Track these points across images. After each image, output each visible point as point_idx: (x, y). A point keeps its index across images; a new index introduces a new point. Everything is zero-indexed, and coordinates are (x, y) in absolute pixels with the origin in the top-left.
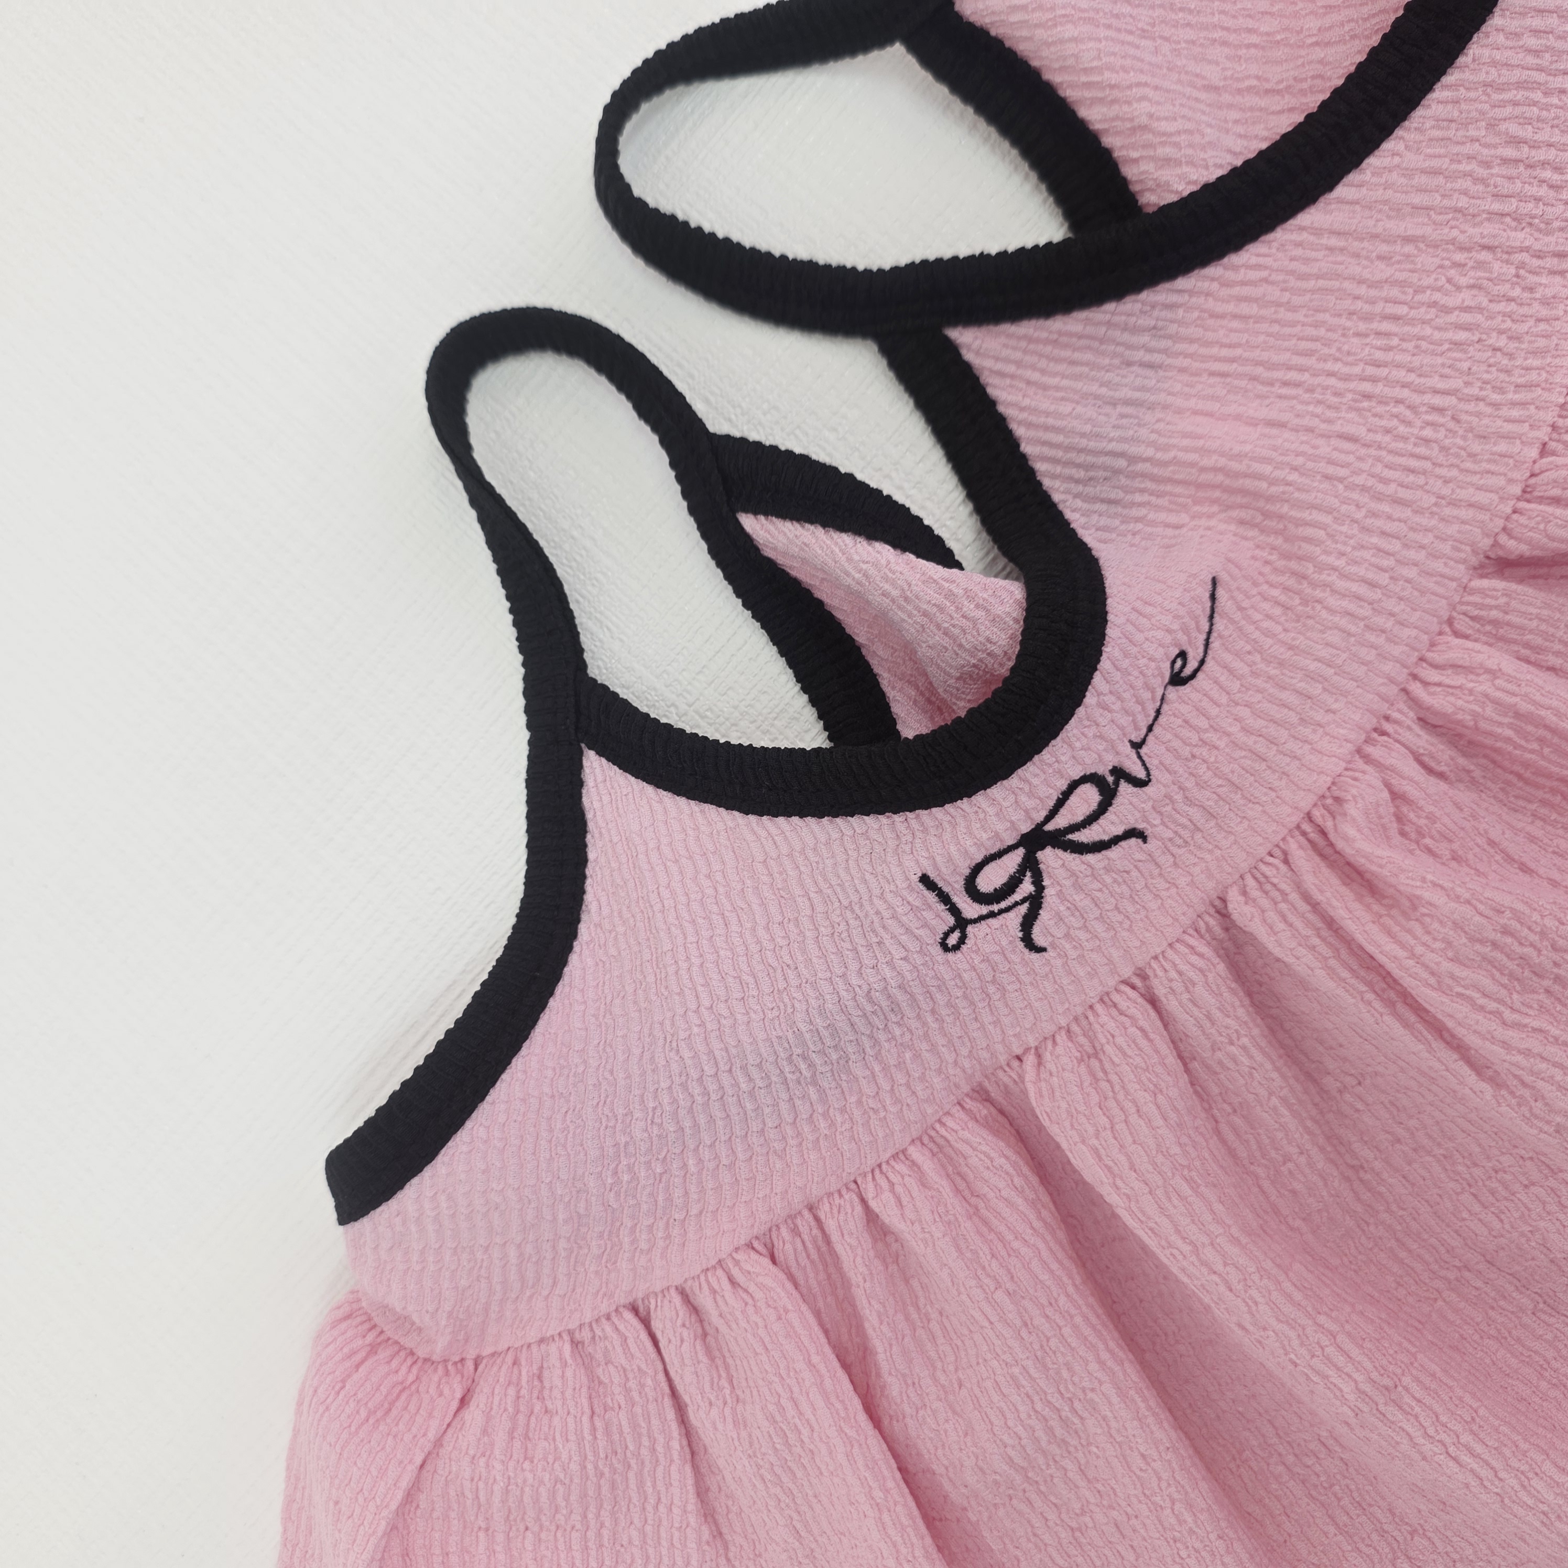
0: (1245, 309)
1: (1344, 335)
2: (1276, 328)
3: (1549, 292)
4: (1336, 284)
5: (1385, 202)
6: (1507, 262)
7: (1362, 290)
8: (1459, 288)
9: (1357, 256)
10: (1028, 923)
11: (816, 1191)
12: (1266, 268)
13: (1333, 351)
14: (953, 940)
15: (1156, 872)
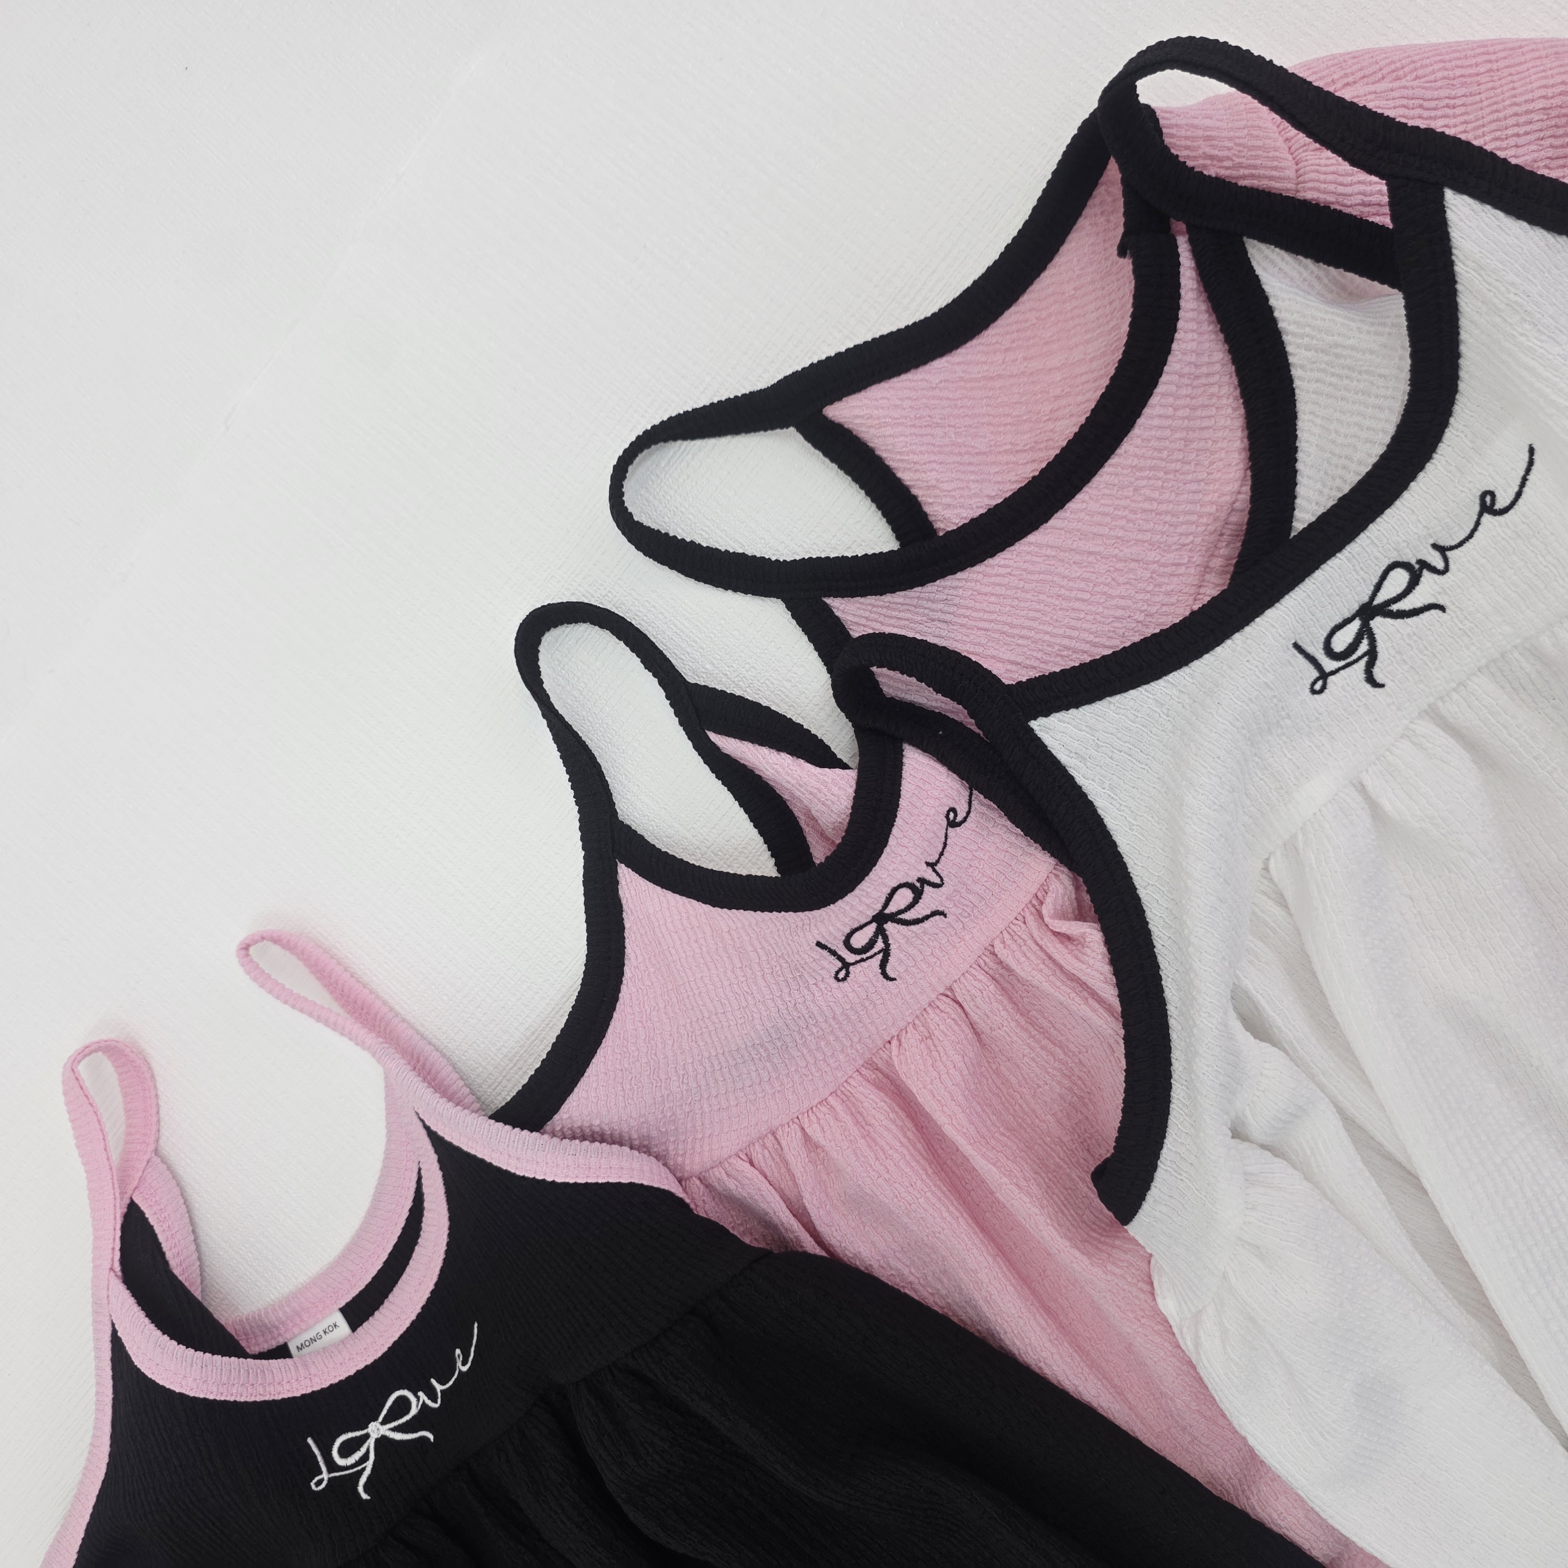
0: (998, 590)
1: (1054, 609)
2: (1016, 603)
3: (1169, 588)
4: (1049, 577)
5: (1078, 530)
6: (1146, 569)
7: (1065, 583)
8: (1119, 584)
9: (1062, 561)
10: (883, 965)
11: (775, 1123)
12: (1010, 567)
13: (1048, 619)
14: (842, 975)
15: (953, 933)
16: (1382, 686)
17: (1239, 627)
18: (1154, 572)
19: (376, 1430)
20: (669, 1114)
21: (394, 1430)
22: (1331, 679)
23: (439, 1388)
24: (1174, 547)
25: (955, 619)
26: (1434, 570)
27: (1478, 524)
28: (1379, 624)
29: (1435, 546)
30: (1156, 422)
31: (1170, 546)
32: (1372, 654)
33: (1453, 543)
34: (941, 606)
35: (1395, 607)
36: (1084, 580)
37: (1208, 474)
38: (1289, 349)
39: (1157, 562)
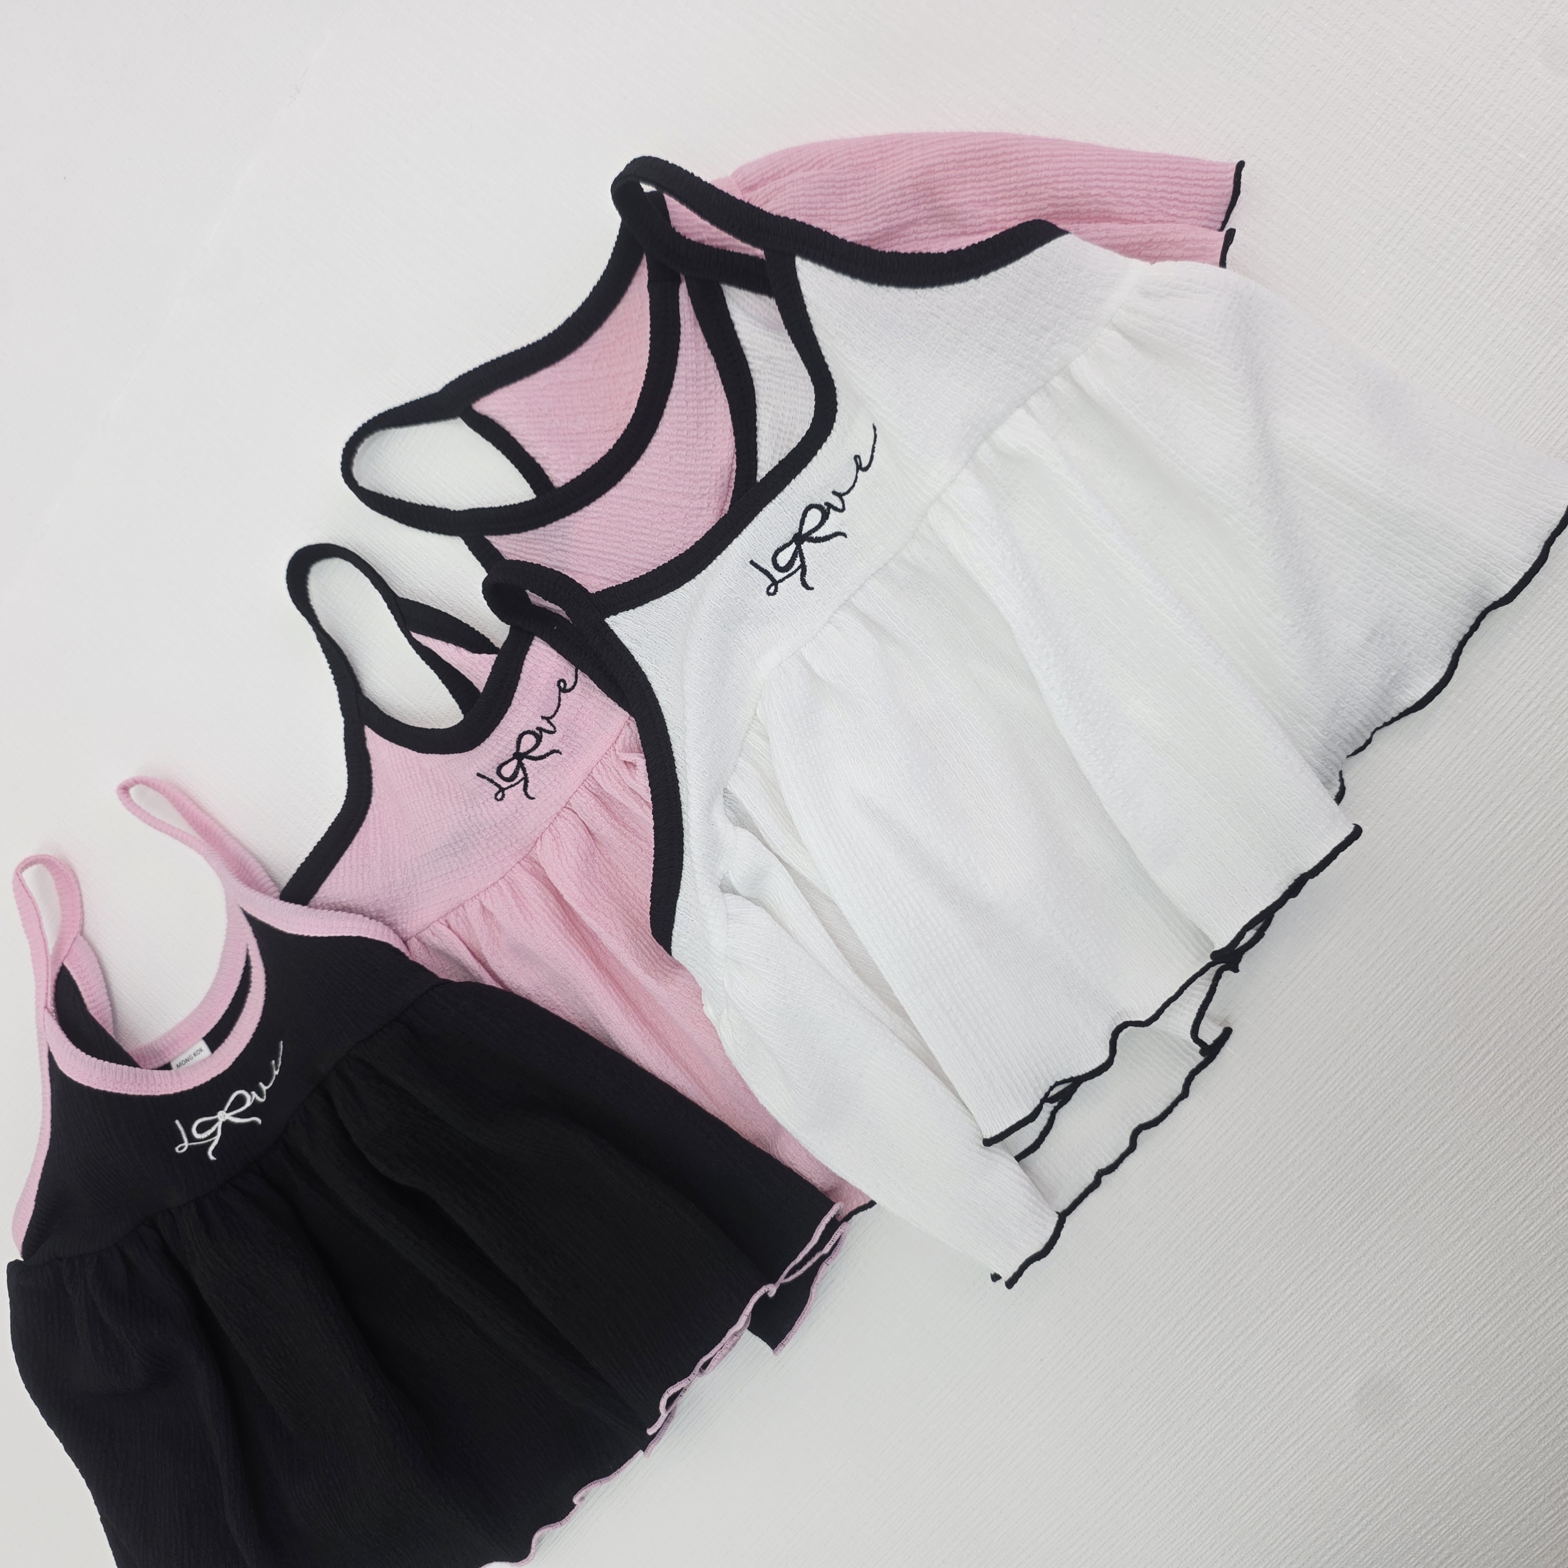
0: (593, 528)
1: (629, 541)
2: (606, 537)
4: (625, 519)
5: (641, 485)
7: (634, 522)
10: (525, 789)
12: (600, 512)
14: (500, 796)
15: (567, 765)
16: (812, 589)
17: (719, 552)
18: (687, 514)
19: (223, 1116)
20: (394, 895)
21: (235, 1116)
22: (780, 585)
23: (264, 1088)
24: (698, 496)
25: (570, 549)
26: (836, 509)
27: (856, 477)
28: (806, 546)
29: (834, 493)
30: (676, 411)
31: (695, 496)
32: (803, 567)
33: (845, 491)
34: (560, 540)
35: (814, 535)
36: (645, 520)
37: (714, 445)
38: (749, 359)
39: (688, 507)
